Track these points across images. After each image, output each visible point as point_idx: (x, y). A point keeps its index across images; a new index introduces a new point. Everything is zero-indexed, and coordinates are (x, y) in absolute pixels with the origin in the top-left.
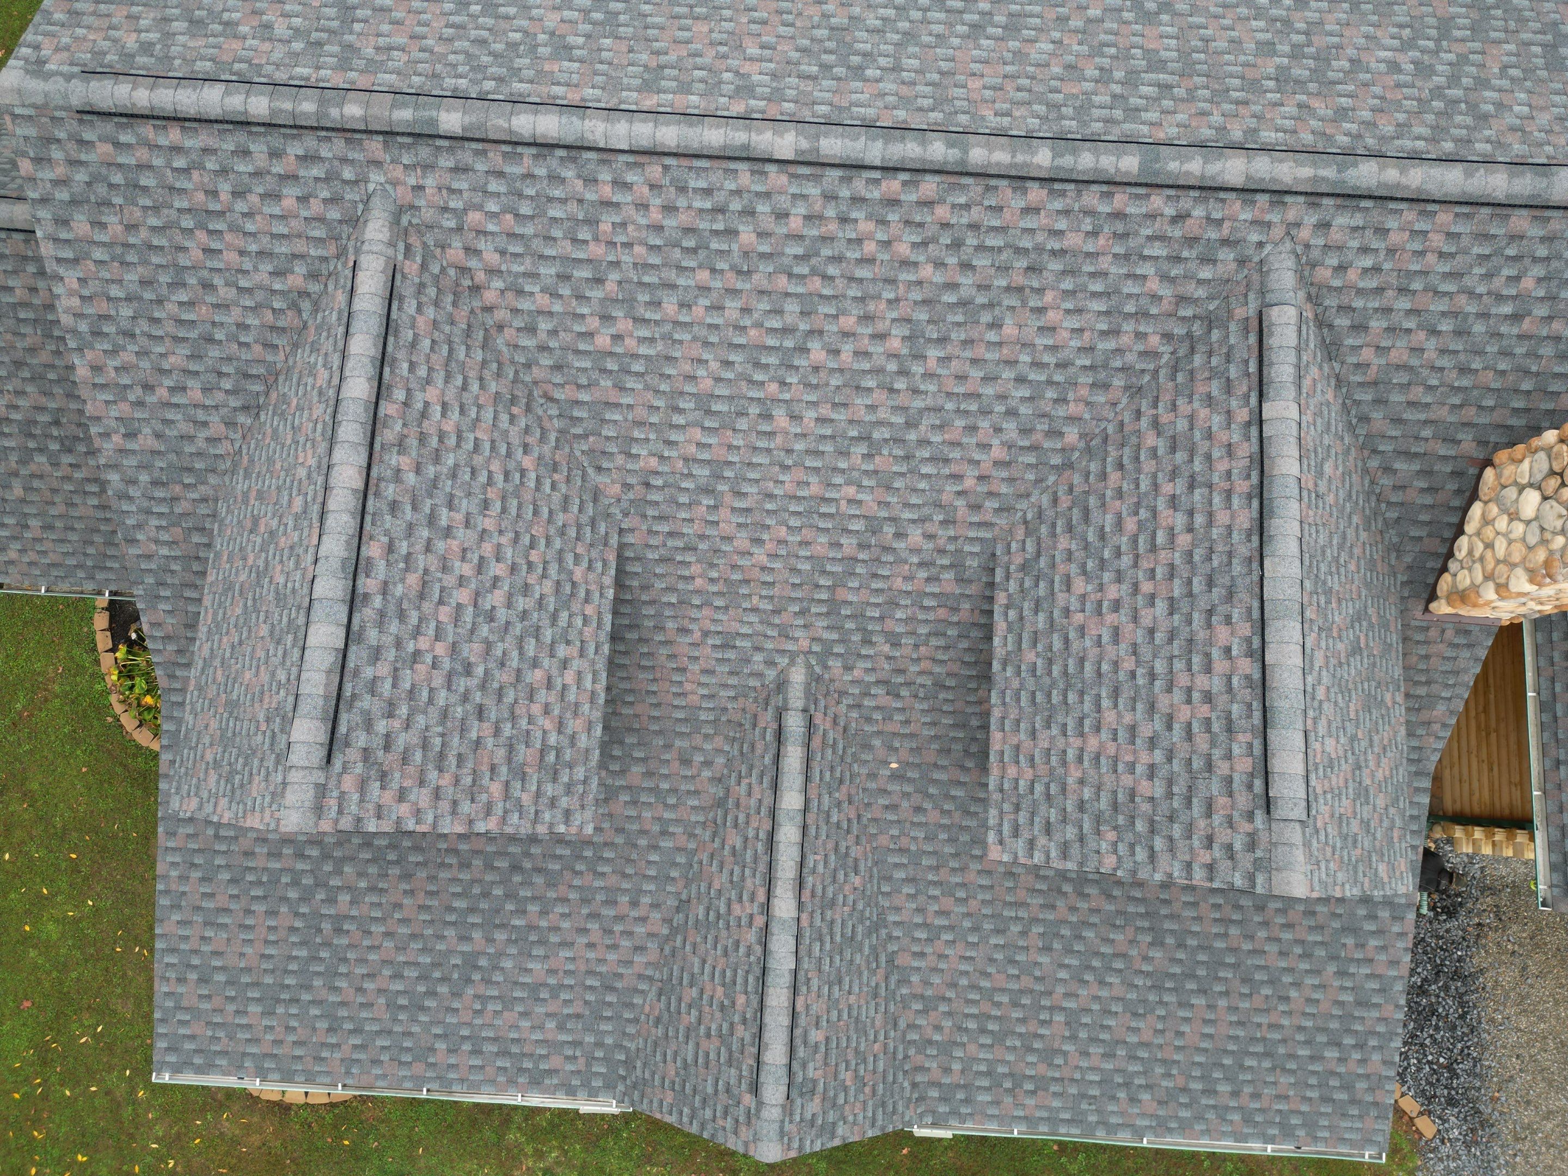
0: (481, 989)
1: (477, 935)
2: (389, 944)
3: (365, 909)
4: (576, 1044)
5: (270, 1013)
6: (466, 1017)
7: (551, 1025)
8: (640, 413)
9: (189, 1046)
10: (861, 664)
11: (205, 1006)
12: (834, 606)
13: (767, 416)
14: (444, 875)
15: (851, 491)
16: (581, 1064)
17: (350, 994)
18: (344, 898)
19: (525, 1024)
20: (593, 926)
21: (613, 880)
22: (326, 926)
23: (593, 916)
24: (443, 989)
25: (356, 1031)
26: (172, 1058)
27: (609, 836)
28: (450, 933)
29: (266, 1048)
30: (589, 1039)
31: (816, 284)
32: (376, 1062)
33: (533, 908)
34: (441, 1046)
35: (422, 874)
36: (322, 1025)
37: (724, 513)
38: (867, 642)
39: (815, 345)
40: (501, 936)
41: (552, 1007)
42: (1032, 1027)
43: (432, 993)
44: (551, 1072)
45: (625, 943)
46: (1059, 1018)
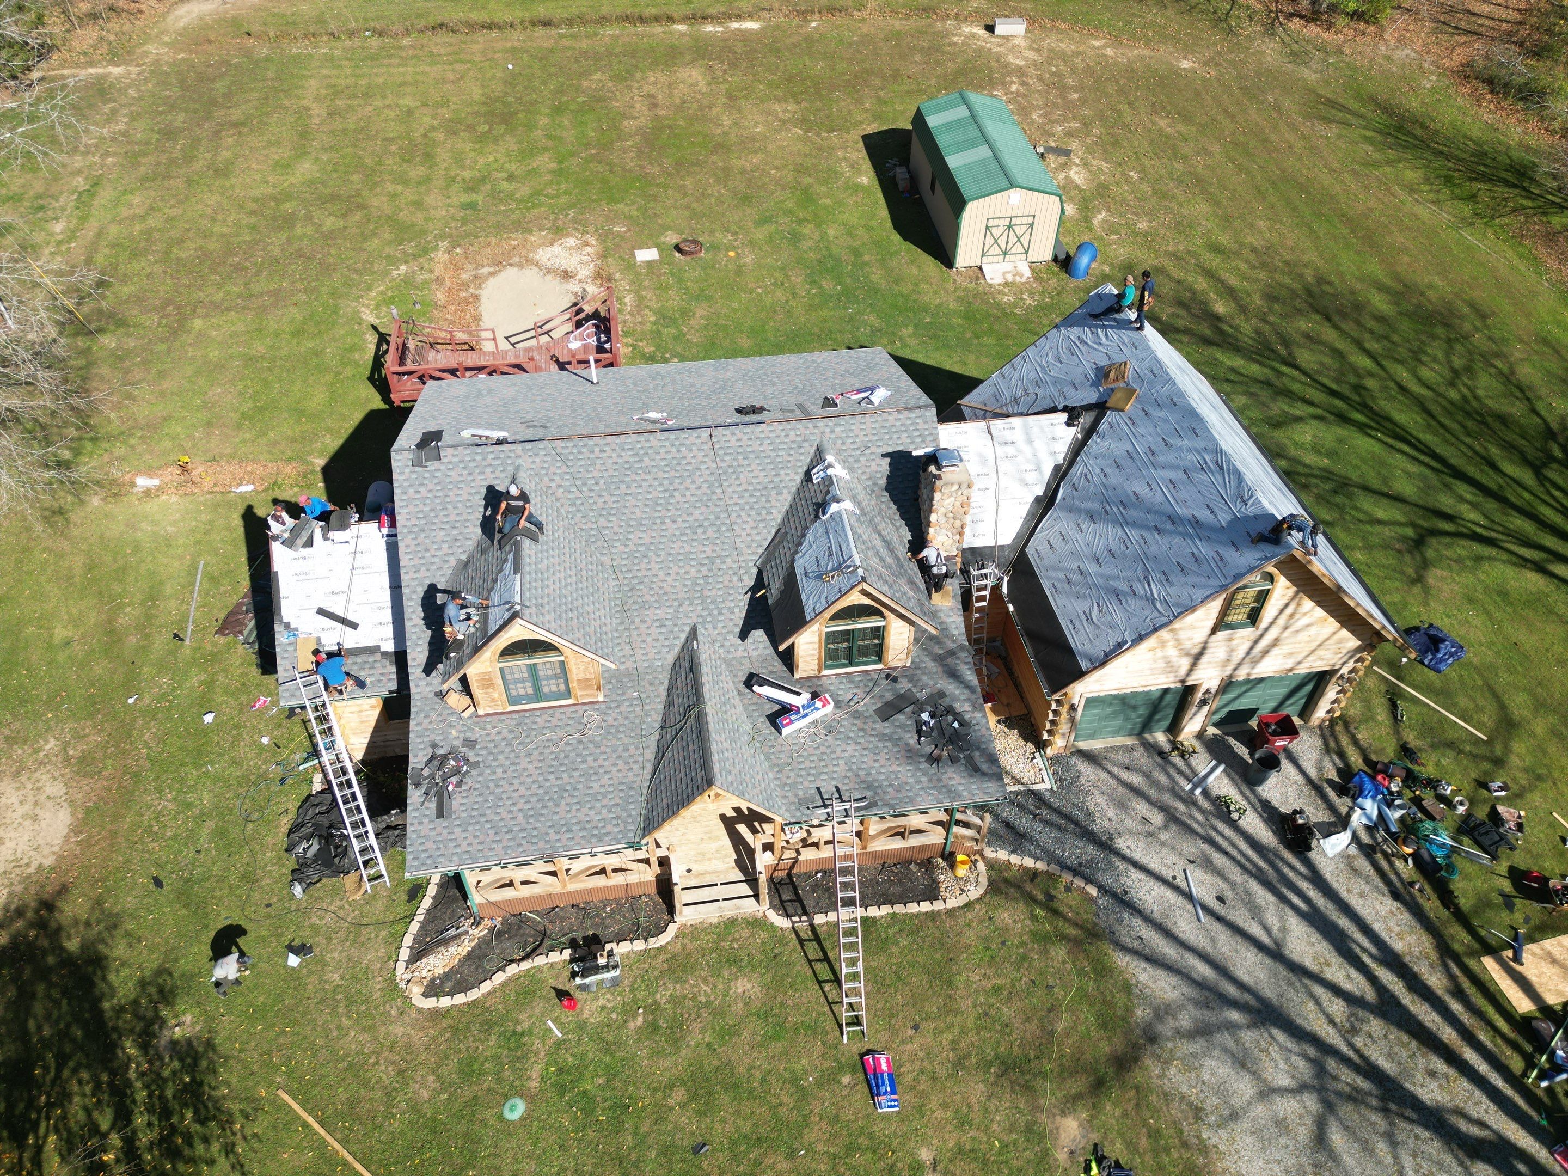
0: (569, 800)
1: (564, 775)
2: (522, 788)
3: (509, 774)
4: (618, 818)
5: (466, 831)
6: (562, 814)
7: (604, 811)
8: (617, 529)
9: (424, 855)
10: (721, 625)
11: (433, 833)
12: (703, 598)
13: (663, 523)
14: (547, 751)
15: (700, 548)
16: (622, 827)
17: (504, 815)
18: (499, 770)
19: (592, 813)
20: (620, 762)
21: (626, 740)
22: (492, 785)
23: (620, 757)
24: (550, 804)
25: (509, 832)
26: (415, 863)
27: (621, 721)
28: (552, 777)
29: (464, 847)
30: (624, 814)
31: (672, 473)
32: (520, 845)
33: (590, 759)
34: (551, 831)
35: (535, 753)
36: (492, 832)
37: (653, 565)
38: (720, 613)
39: (676, 494)
40: (576, 774)
41: (605, 802)
42: (831, 768)
43: (544, 807)
44: (607, 834)
45: (635, 767)
46: (842, 762)
